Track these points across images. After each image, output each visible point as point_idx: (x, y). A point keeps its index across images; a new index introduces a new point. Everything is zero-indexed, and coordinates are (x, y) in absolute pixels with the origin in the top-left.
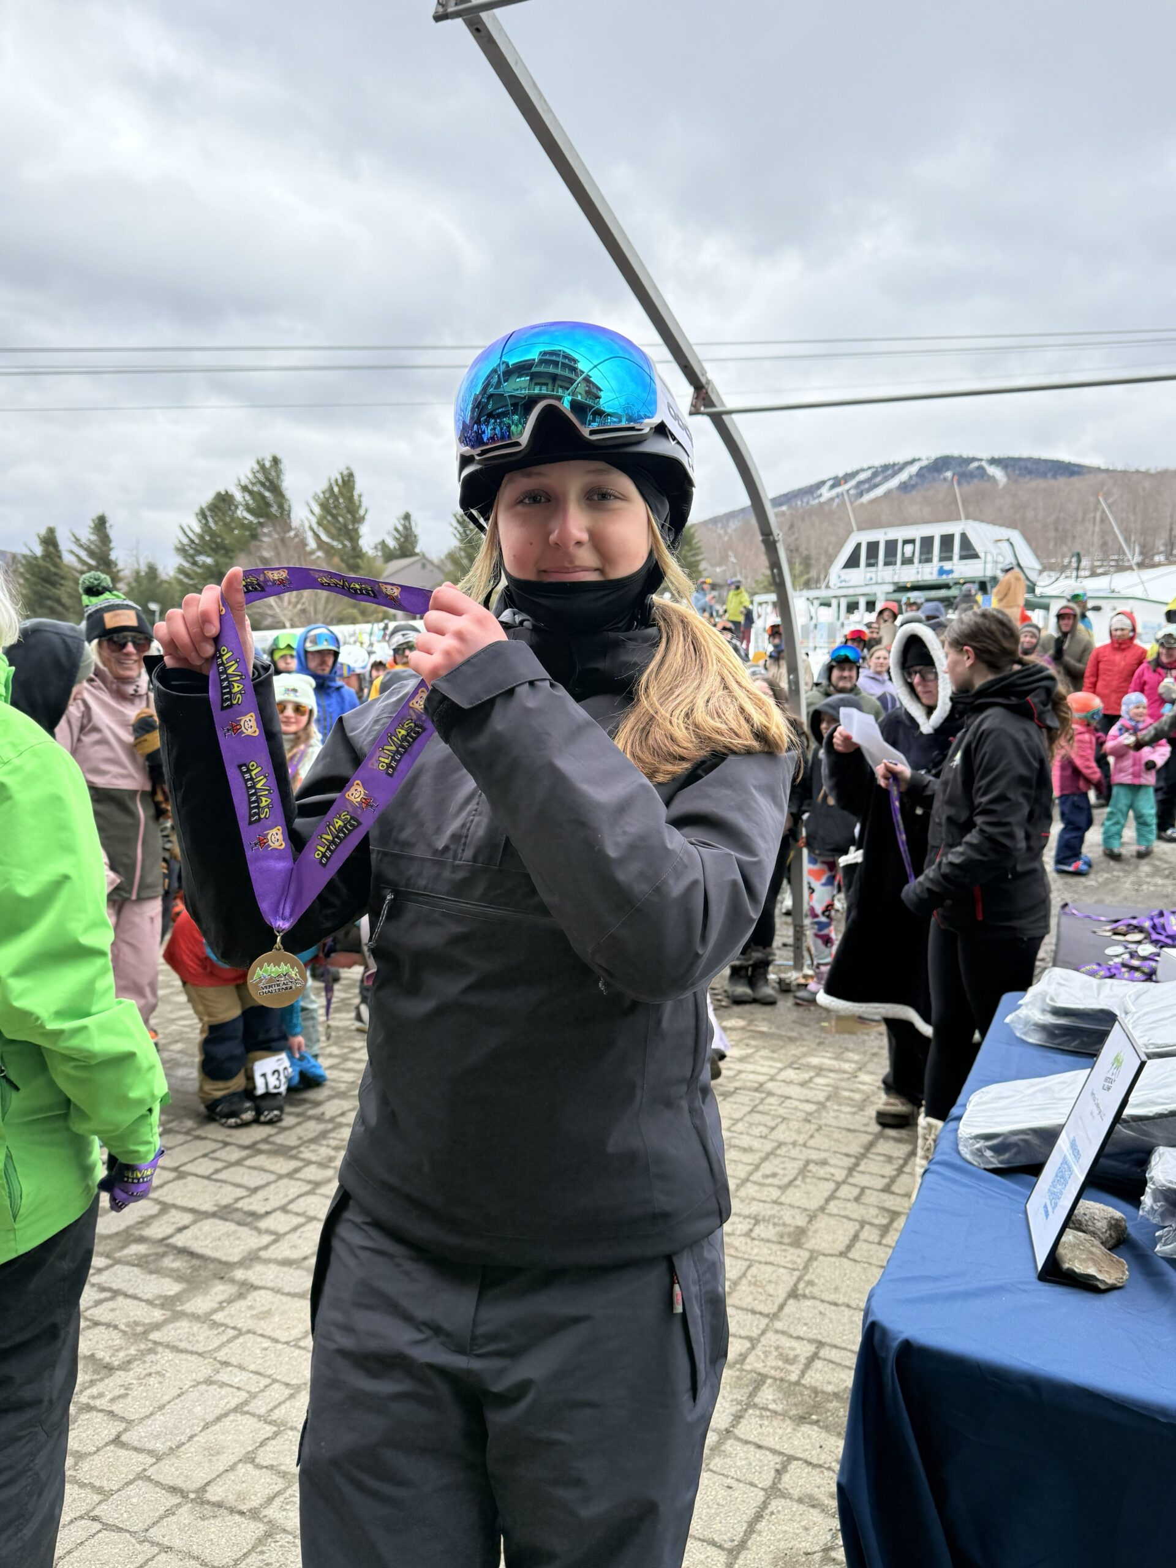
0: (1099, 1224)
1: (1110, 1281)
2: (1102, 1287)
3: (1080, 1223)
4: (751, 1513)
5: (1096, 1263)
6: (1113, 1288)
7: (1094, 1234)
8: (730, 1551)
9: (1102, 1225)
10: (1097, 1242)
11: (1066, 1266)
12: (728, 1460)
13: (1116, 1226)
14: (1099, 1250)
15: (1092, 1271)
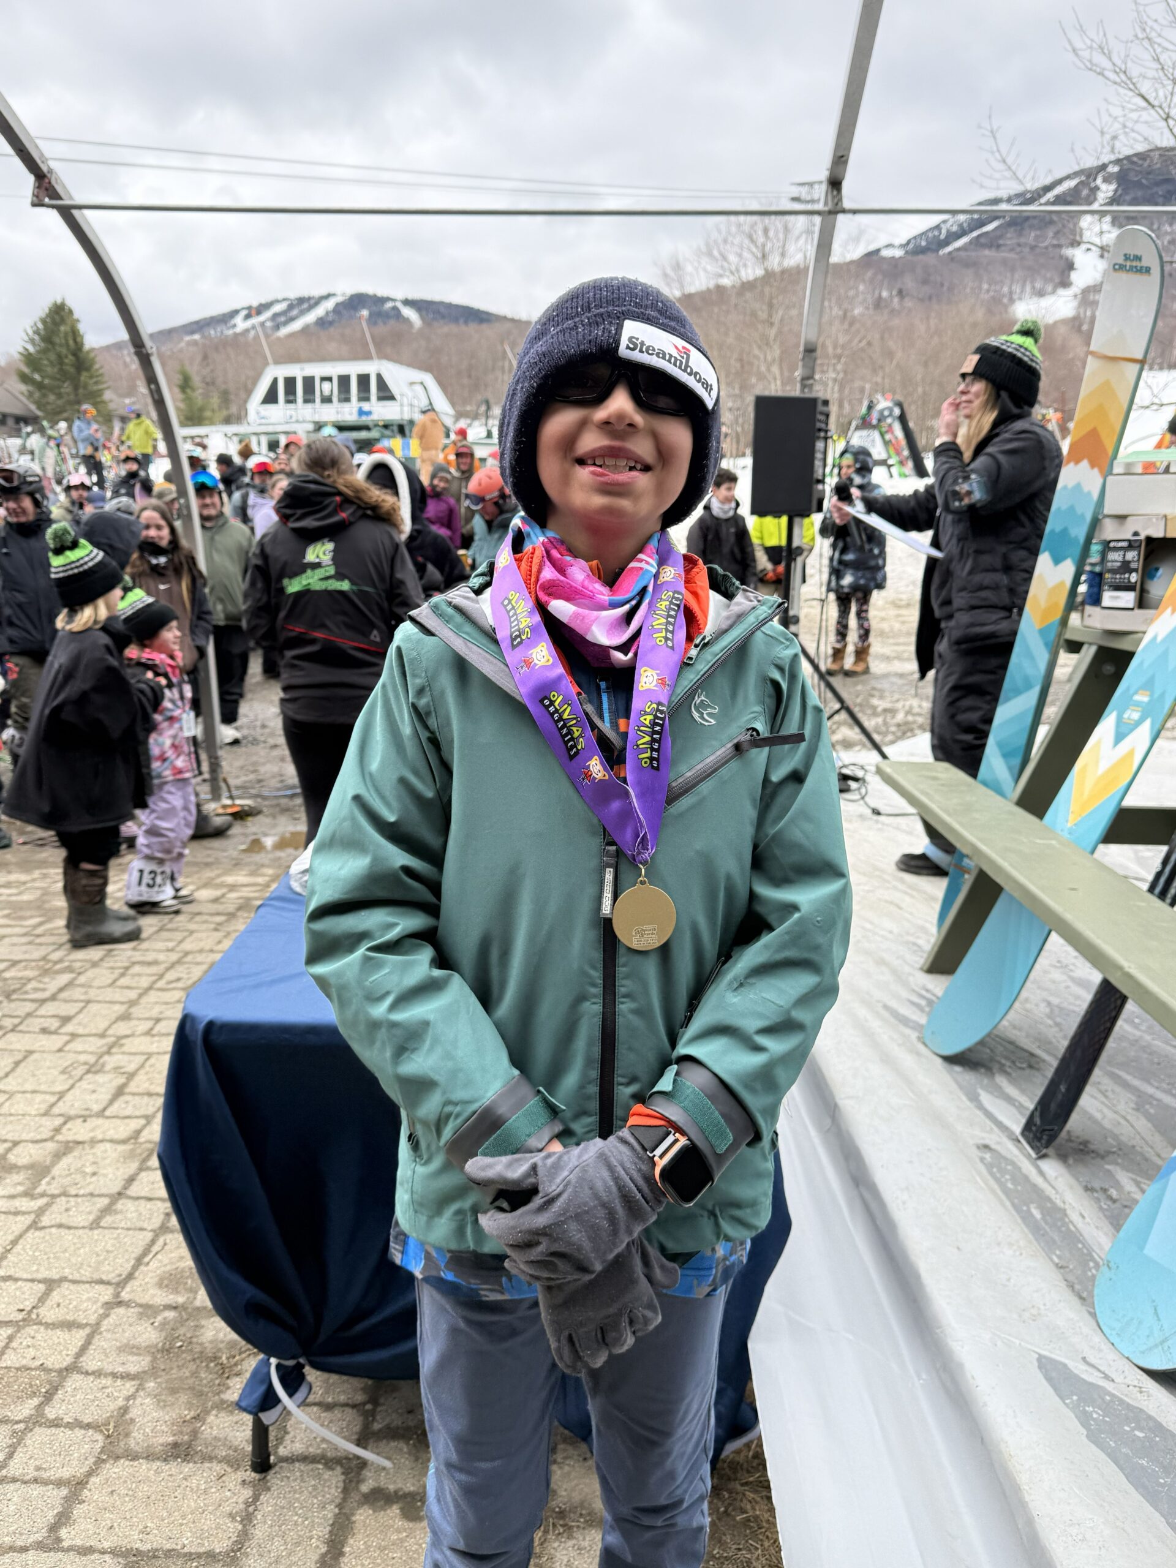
4: (138, 1251)
8: (118, 1284)
12: (119, 1217)
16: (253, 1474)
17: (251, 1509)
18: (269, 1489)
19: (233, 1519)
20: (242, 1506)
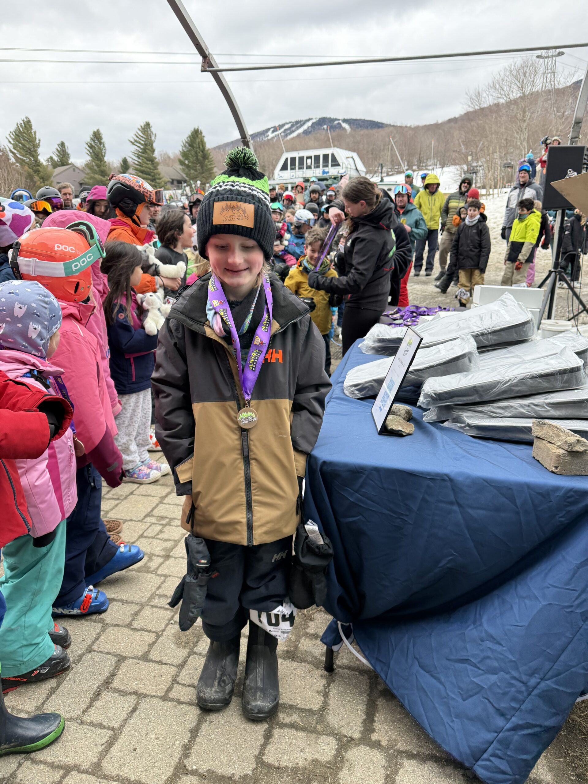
0: (401, 412)
1: (407, 432)
2: (404, 434)
3: (394, 412)
5: (402, 426)
6: (409, 434)
7: (400, 416)
9: (403, 412)
10: (401, 418)
11: (389, 428)
13: (408, 413)
14: (402, 421)
15: (400, 428)
16: (326, 672)
17: (327, 690)
18: (334, 681)
19: (319, 694)
20: (322, 688)
